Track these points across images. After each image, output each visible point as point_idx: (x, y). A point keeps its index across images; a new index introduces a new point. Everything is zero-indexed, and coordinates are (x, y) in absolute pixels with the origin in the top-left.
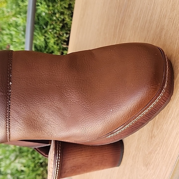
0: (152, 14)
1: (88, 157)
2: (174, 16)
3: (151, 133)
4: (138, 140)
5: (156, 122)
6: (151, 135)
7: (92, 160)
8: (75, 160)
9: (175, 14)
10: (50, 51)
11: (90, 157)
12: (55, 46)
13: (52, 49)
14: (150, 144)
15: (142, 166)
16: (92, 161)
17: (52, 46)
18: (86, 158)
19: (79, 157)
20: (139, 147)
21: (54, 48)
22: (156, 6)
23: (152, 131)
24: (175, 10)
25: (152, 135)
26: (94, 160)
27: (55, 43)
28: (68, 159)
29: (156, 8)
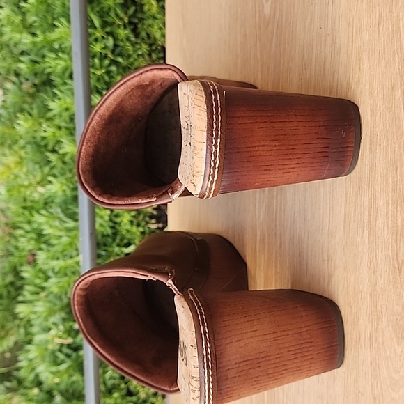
0: (333, 39)
1: (268, 337)
2: (377, 18)
3: (395, 262)
4: (371, 295)
5: (399, 232)
6: (396, 264)
7: (279, 344)
8: (242, 343)
9: (377, 14)
10: (125, 241)
11: (273, 336)
12: (134, 229)
13: (128, 236)
14: (399, 286)
15: (396, 346)
16: (281, 346)
17: (128, 231)
18: (265, 337)
19: (249, 335)
20: (379, 308)
21: (133, 233)
22: (337, 22)
23: (397, 256)
24: (375, 8)
25: (398, 263)
26: (283, 343)
27: (131, 222)
28: (227, 342)
29: (337, 27)
